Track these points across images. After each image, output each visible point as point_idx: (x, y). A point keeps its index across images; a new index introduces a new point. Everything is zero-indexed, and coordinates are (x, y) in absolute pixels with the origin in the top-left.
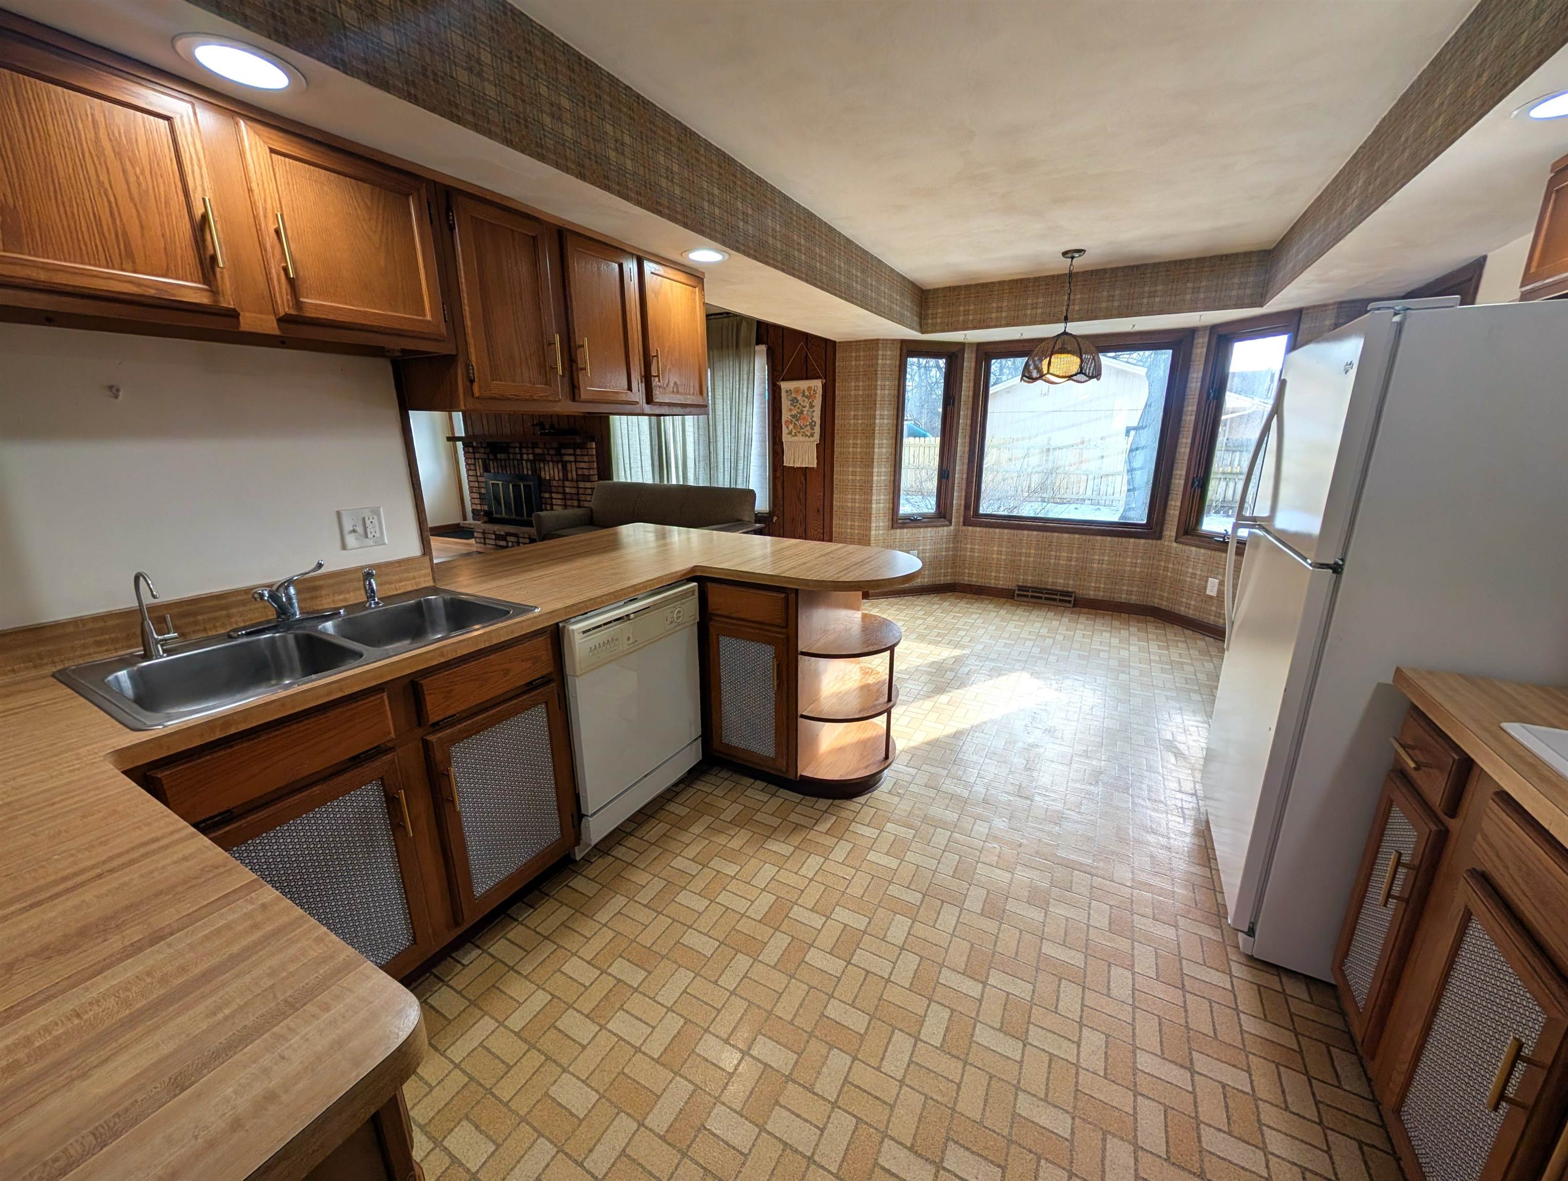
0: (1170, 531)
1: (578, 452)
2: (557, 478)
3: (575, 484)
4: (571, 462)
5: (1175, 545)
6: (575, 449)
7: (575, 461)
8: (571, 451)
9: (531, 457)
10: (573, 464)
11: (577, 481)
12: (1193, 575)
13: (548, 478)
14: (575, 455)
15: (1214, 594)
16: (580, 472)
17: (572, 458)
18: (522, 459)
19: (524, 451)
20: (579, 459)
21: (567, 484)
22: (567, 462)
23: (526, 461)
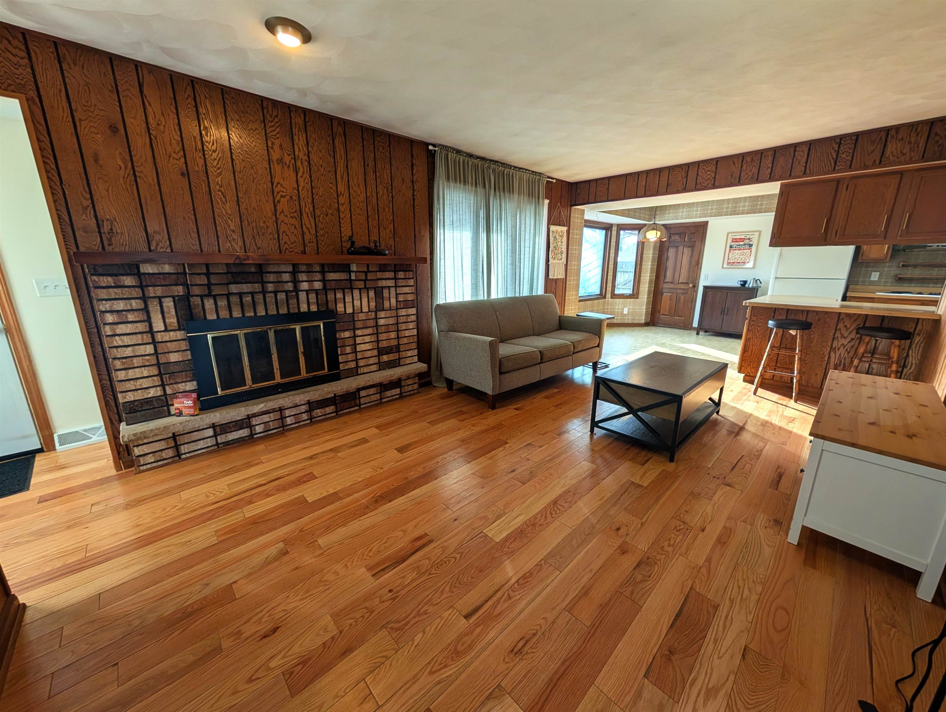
0: (609, 295)
1: (401, 275)
2: (365, 309)
3: (394, 313)
4: (389, 287)
5: (610, 300)
6: (395, 271)
7: (396, 287)
8: (391, 275)
9: (318, 285)
10: (393, 290)
11: (397, 309)
12: (618, 309)
13: (349, 310)
14: (395, 279)
15: (627, 313)
16: (401, 298)
17: (391, 283)
18: (297, 290)
19: (303, 277)
20: (400, 283)
21: (382, 314)
22: (382, 288)
23: (307, 292)
